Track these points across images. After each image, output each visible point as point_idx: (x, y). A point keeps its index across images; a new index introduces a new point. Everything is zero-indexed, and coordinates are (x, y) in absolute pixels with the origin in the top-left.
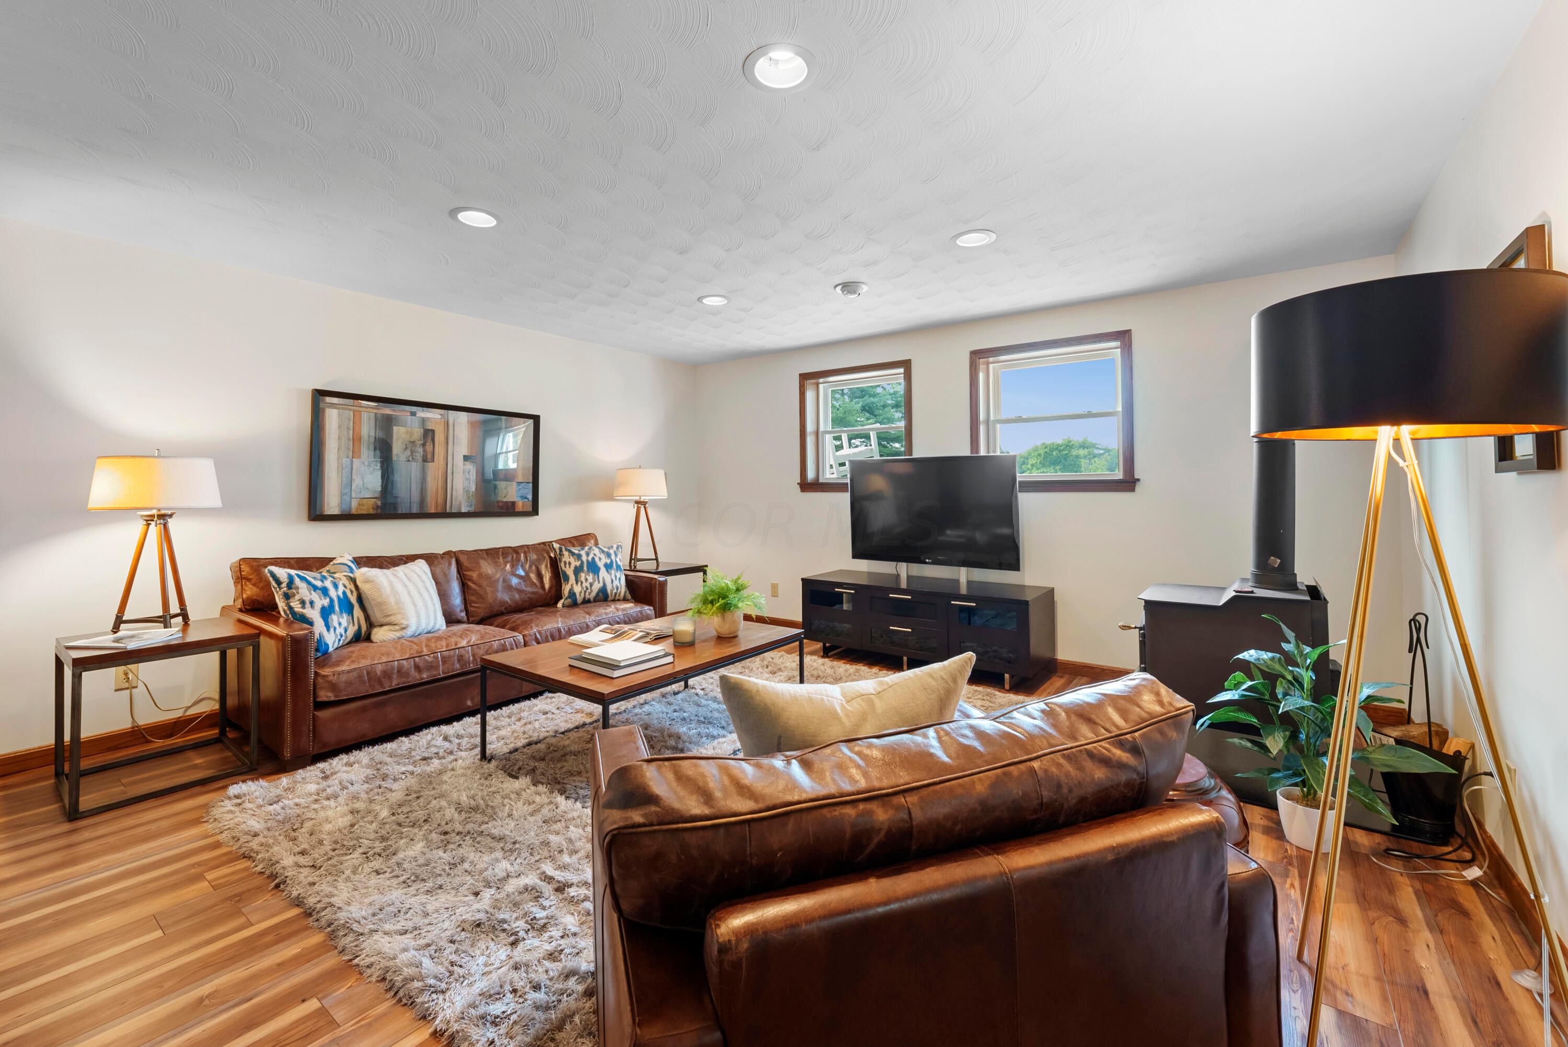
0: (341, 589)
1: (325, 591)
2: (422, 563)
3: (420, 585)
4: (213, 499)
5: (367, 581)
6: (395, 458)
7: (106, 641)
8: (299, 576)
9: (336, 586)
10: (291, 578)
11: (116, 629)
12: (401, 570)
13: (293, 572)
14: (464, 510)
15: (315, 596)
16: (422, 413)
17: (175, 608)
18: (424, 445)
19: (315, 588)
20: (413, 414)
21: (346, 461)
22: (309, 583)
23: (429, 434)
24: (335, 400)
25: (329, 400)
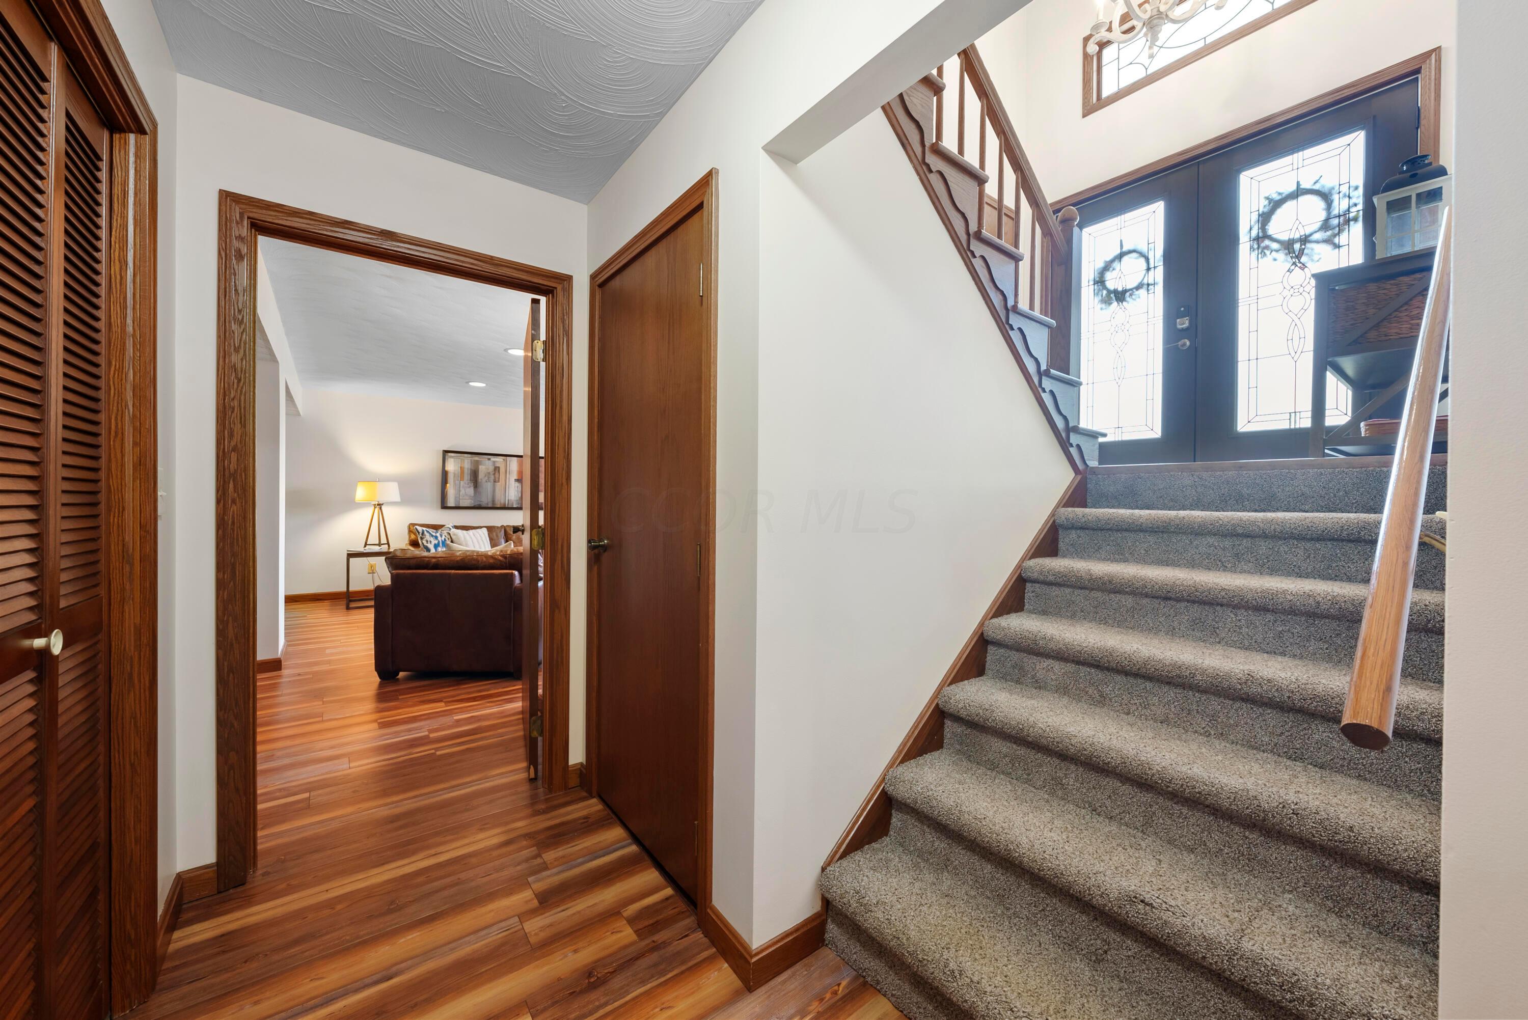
0: (443, 537)
1: (436, 538)
2: (485, 529)
3: (479, 538)
4: (397, 498)
5: (454, 535)
6: (480, 481)
7: (361, 549)
8: (428, 532)
9: (441, 536)
10: (423, 531)
11: (365, 546)
12: (471, 532)
13: (424, 529)
14: (515, 506)
15: (432, 539)
16: (493, 459)
17: (384, 540)
18: (494, 474)
19: (432, 536)
20: (489, 459)
21: (457, 482)
22: (430, 533)
23: (497, 469)
24: (452, 454)
25: (450, 454)
